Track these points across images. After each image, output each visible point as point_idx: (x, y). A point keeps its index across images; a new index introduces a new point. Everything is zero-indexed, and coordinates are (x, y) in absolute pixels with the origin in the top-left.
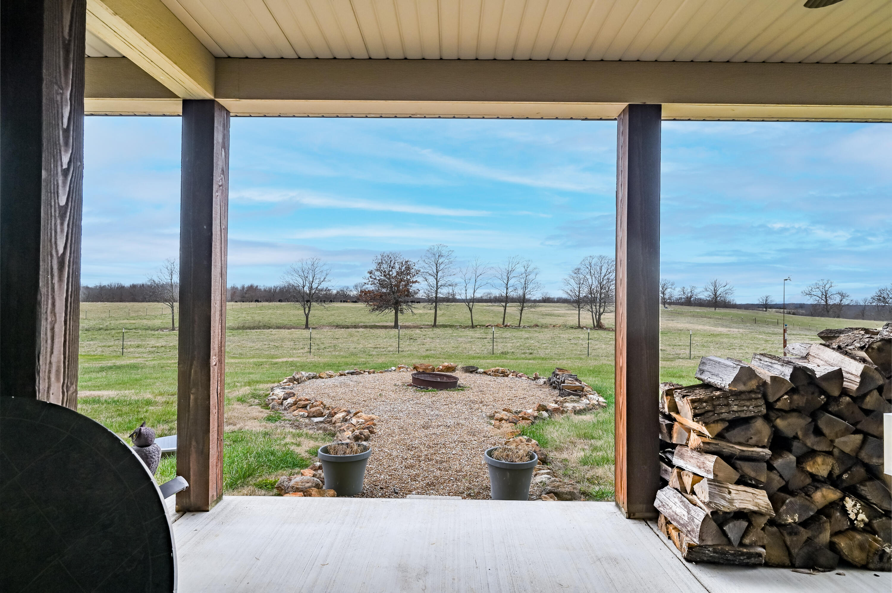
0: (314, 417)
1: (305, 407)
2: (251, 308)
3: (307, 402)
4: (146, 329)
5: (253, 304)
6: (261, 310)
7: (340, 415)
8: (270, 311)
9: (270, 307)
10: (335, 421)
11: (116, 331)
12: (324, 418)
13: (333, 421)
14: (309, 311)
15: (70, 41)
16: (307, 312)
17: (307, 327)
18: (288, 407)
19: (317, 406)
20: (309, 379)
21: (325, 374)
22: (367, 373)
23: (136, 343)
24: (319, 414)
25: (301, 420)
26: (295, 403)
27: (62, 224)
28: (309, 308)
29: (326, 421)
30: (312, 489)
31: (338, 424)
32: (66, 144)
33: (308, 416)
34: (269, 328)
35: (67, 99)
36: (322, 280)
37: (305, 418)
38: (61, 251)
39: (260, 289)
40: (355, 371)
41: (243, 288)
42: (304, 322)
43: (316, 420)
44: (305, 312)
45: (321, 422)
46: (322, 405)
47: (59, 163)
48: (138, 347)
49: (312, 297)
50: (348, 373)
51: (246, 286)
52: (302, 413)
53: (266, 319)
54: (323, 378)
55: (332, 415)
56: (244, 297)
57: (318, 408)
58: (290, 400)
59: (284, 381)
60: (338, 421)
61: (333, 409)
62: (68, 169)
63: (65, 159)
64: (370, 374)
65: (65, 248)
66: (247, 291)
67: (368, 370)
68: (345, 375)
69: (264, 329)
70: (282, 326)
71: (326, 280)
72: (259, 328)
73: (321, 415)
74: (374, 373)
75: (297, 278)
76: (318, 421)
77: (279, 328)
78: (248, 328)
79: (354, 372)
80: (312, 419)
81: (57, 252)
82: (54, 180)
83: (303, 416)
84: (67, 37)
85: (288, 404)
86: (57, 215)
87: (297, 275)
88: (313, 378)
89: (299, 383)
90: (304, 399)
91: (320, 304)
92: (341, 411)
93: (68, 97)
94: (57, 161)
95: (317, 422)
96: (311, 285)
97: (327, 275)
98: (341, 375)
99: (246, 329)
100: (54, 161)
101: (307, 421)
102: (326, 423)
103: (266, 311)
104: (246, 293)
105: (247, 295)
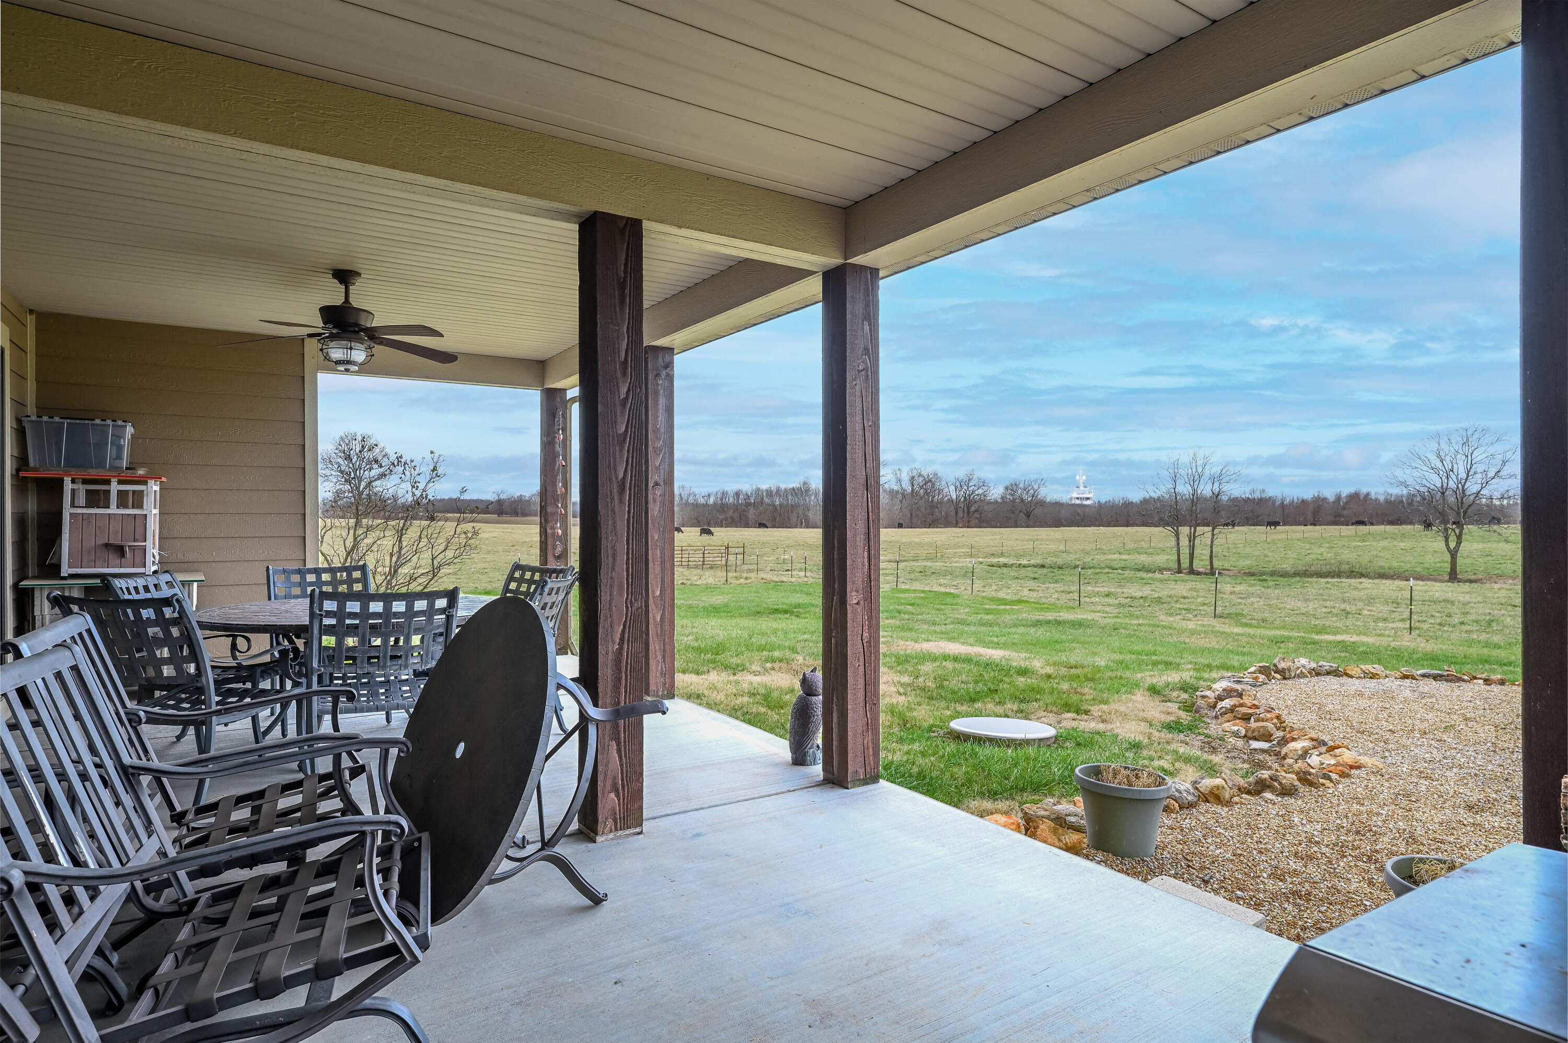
0: (1255, 739)
1: (1246, 718)
2: (1344, 536)
3: (1251, 711)
4: (1139, 570)
5: (1352, 529)
6: (1364, 541)
7: (1298, 745)
8: (1384, 543)
9: (1386, 536)
10: (1286, 754)
11: (1092, 570)
12: (1270, 745)
13: (1283, 753)
14: (1459, 543)
15: (625, 277)
16: (1452, 545)
17: (1453, 576)
18: (1221, 714)
19: (1267, 720)
20: (1318, 674)
21: (1359, 670)
22: (1481, 682)
23: (1105, 590)
24: (1263, 735)
25: (1231, 740)
26: (1232, 710)
27: (621, 450)
28: (1459, 538)
29: (1272, 751)
30: (1042, 821)
31: (1290, 761)
32: (624, 374)
33: (1245, 736)
34: (1362, 575)
35: (623, 333)
36: (1491, 474)
37: (1240, 737)
38: (621, 475)
39: (1376, 500)
40: (1446, 673)
41: (1338, 498)
42: (1447, 567)
43: (1255, 745)
44: (1447, 545)
45: (1264, 751)
46: (1275, 721)
47: (617, 394)
48: (1107, 596)
49: (1465, 513)
50: (1424, 676)
51: (1344, 495)
52: (1236, 728)
53: (1365, 559)
54: (1352, 677)
55: (1284, 742)
56: (1340, 516)
57: (1264, 724)
58: (1227, 703)
59: (1250, 670)
60: (1291, 755)
61: (1292, 730)
62: (627, 398)
63: (624, 389)
64: (1490, 685)
65: (626, 472)
66: (1347, 503)
67: (1484, 676)
68: (1413, 678)
69: (1348, 577)
70: (1392, 573)
71: (1501, 474)
72: (1338, 574)
73: (1267, 737)
74: (1502, 682)
75: (1426, 474)
76: (1257, 747)
77: (1383, 576)
78: (1316, 574)
79: (1441, 676)
80: (1251, 742)
81: (617, 477)
82: (611, 411)
83: (1236, 734)
84: (622, 275)
85: (1221, 708)
86: (616, 442)
87: (1425, 468)
88: (1328, 673)
89: (1285, 678)
90: (1249, 705)
91: (1486, 527)
92: (1306, 737)
93: (625, 331)
94: (615, 393)
95: (1255, 750)
96: (1463, 486)
97: (1504, 463)
98: (1405, 677)
99: (1311, 576)
100: (611, 394)
101: (1240, 743)
102: (1272, 754)
103: (1374, 543)
104: (1344, 508)
105: (1346, 512)
